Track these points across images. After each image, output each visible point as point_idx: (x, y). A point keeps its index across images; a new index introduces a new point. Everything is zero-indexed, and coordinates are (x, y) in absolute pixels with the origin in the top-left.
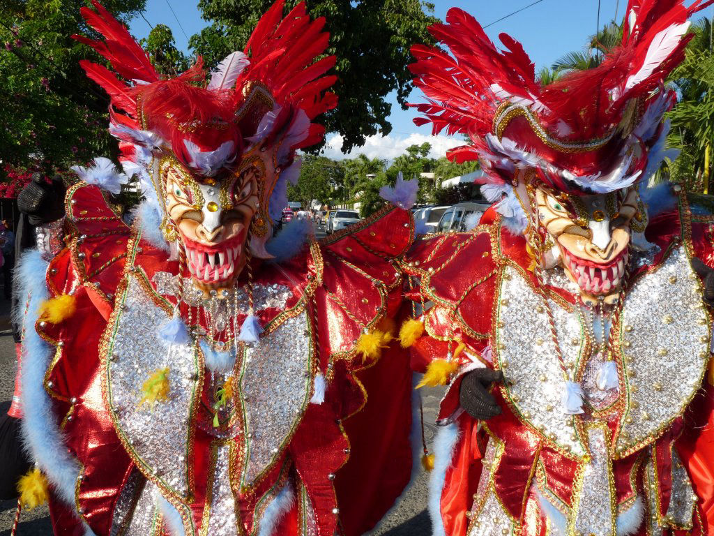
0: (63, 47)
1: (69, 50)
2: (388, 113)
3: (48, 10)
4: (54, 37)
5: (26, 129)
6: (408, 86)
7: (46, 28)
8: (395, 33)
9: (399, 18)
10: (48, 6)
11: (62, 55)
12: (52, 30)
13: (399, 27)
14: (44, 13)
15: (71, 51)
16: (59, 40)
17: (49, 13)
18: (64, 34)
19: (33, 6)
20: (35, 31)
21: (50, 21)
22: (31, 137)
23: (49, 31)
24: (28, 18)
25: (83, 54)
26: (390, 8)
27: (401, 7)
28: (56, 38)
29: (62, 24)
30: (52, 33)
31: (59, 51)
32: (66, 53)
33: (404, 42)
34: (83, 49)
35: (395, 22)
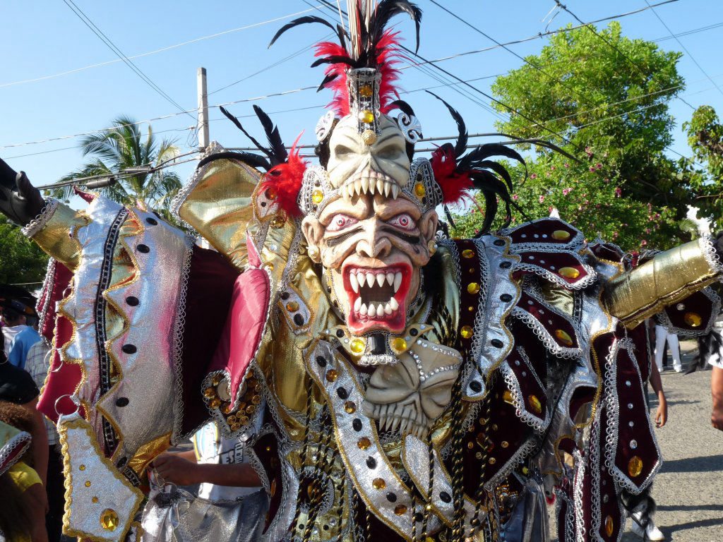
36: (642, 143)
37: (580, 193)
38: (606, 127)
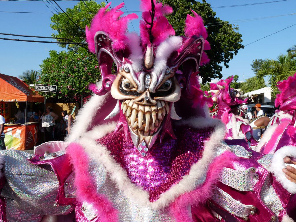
2: (221, 70)
6: (228, 59)
8: (224, 41)
9: (225, 36)
13: (225, 39)
26: (221, 31)
27: (225, 30)
33: (227, 44)
35: (223, 38)
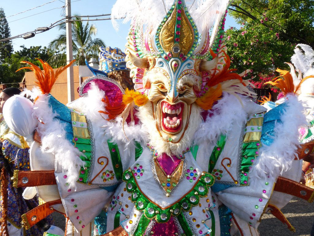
0: (284, 19)
1: (287, 19)
3: (278, 4)
4: (280, 15)
5: (269, 57)
7: (277, 12)
10: (278, 2)
11: (284, 22)
12: (280, 12)
14: (276, 5)
15: (288, 20)
16: (282, 16)
17: (278, 5)
18: (285, 13)
19: (271, 4)
20: (272, 14)
21: (279, 8)
22: (271, 61)
23: (278, 13)
24: (269, 9)
25: (294, 20)
28: (281, 16)
29: (284, 9)
30: (279, 14)
31: (283, 21)
32: (286, 21)
34: (294, 18)
36: (299, 15)
37: (253, 35)
38: (281, 9)
